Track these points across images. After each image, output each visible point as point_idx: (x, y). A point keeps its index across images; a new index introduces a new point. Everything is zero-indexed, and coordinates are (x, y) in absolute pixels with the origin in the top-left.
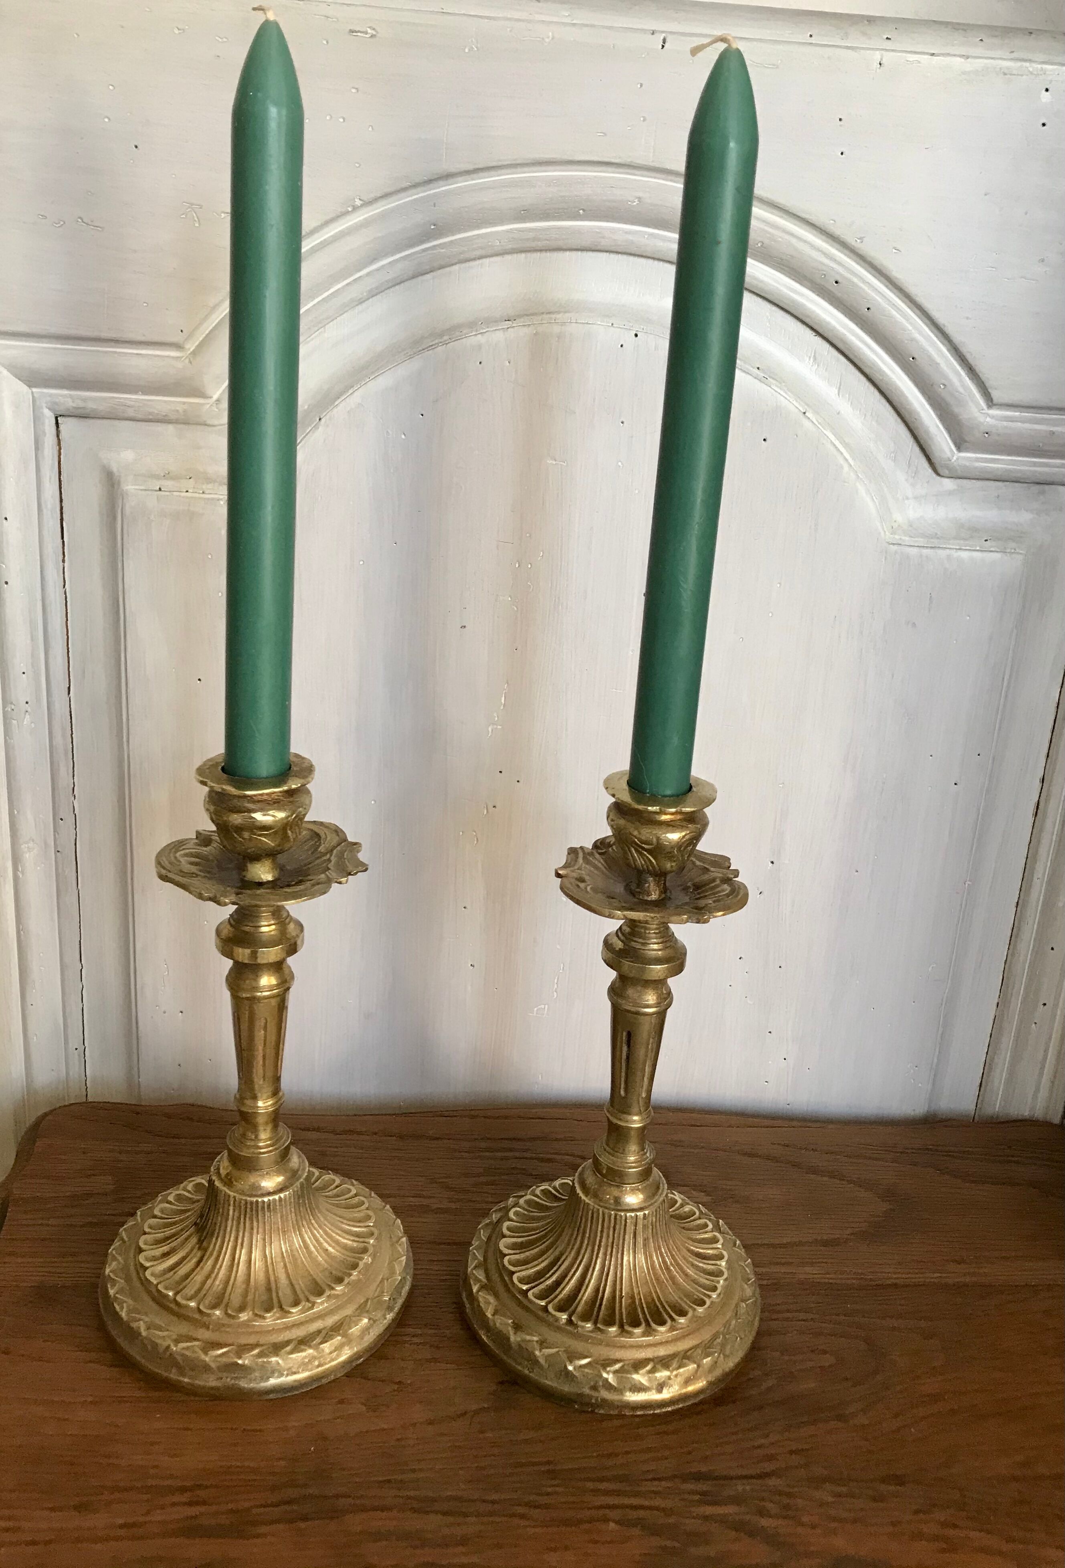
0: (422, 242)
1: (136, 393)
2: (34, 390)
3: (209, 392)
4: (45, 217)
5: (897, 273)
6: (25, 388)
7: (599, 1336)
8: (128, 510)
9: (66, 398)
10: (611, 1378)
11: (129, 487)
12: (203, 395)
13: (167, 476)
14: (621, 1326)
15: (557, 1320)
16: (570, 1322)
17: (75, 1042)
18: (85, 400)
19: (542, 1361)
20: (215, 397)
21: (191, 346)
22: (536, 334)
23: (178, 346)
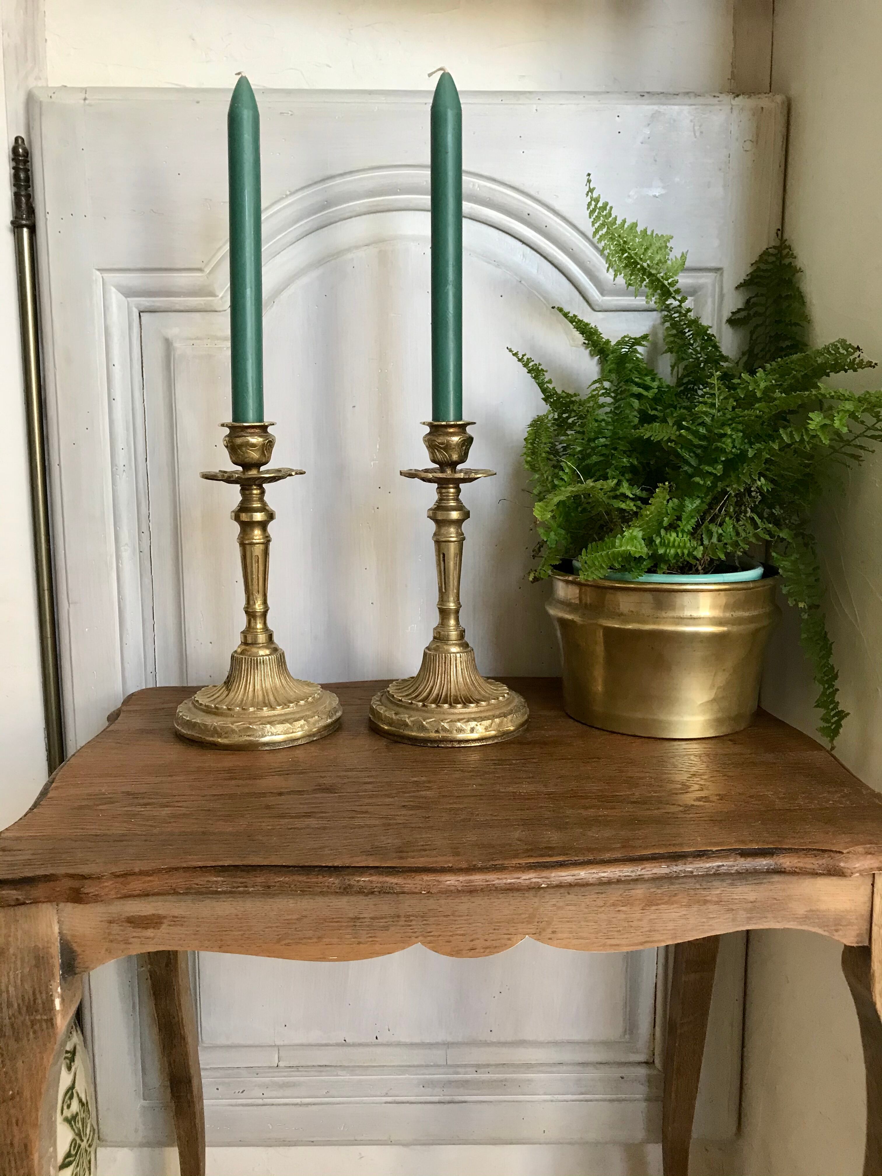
0: (321, 211)
1: (180, 297)
2: (129, 299)
3: (217, 293)
4: (134, 211)
5: (557, 207)
6: (124, 298)
7: (439, 709)
8: (176, 356)
9: (145, 302)
10: (446, 726)
11: (177, 345)
12: (215, 295)
13: (197, 338)
14: (450, 705)
15: (417, 705)
16: (424, 705)
17: (150, 668)
18: (153, 301)
19: (410, 723)
20: (220, 296)
21: (207, 270)
22: (380, 251)
23: (200, 270)
